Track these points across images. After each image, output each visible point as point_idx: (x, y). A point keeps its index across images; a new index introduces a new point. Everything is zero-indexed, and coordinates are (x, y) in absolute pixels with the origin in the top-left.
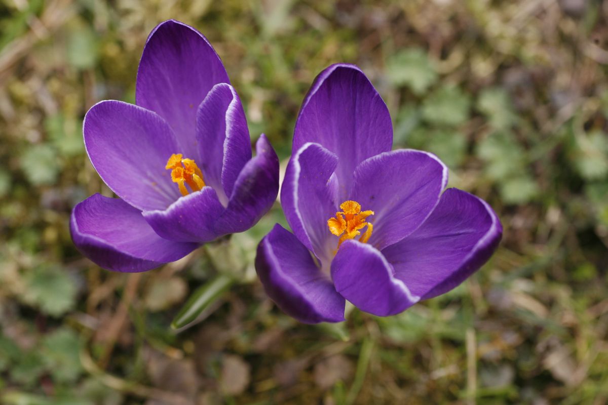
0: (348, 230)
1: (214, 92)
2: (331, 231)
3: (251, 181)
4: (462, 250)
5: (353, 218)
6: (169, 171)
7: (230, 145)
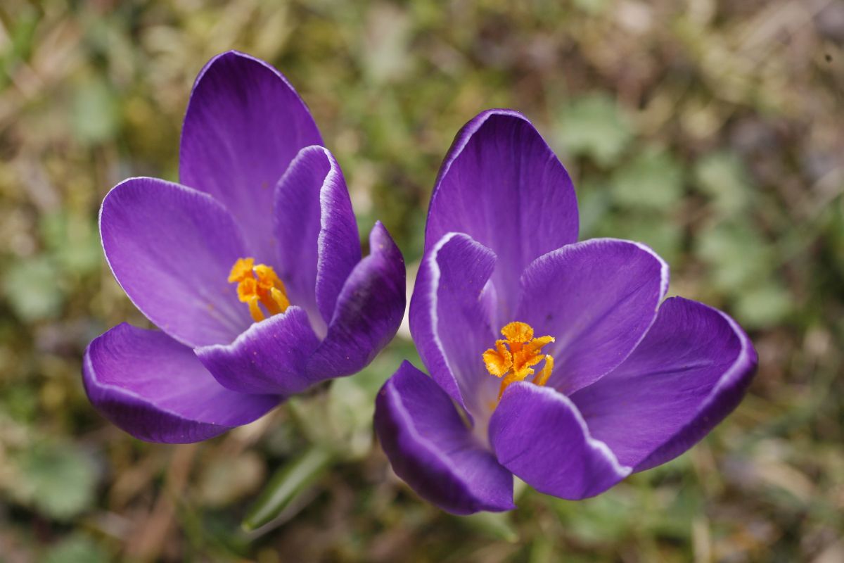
0: (515, 368)
1: (301, 161)
2: (489, 369)
3: (363, 294)
4: (693, 393)
5: (521, 349)
6: (234, 285)
7: (327, 241)
